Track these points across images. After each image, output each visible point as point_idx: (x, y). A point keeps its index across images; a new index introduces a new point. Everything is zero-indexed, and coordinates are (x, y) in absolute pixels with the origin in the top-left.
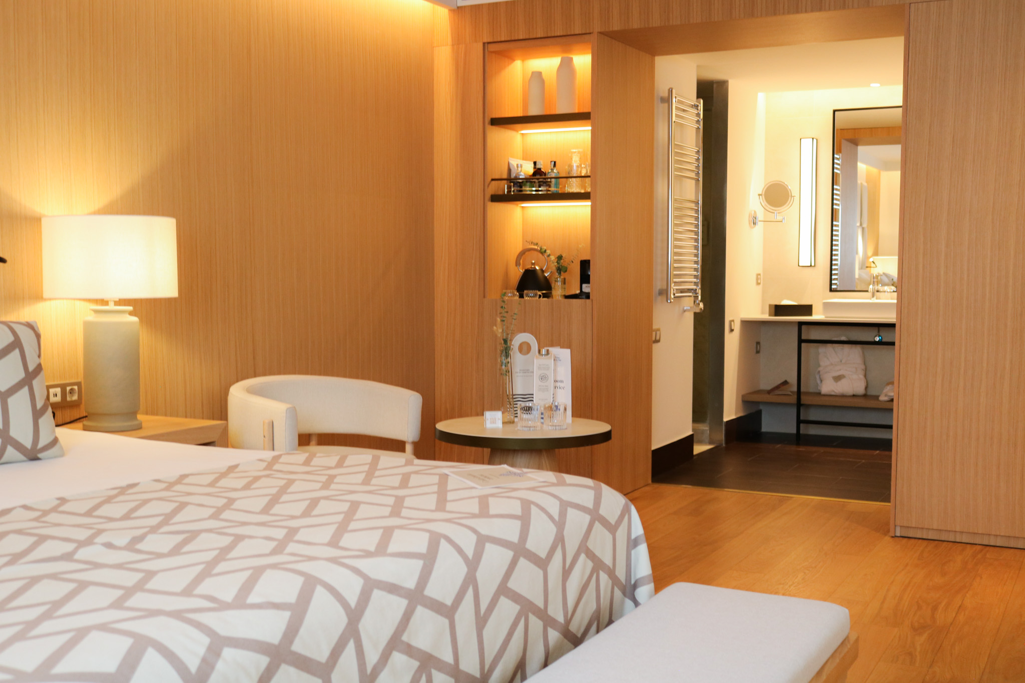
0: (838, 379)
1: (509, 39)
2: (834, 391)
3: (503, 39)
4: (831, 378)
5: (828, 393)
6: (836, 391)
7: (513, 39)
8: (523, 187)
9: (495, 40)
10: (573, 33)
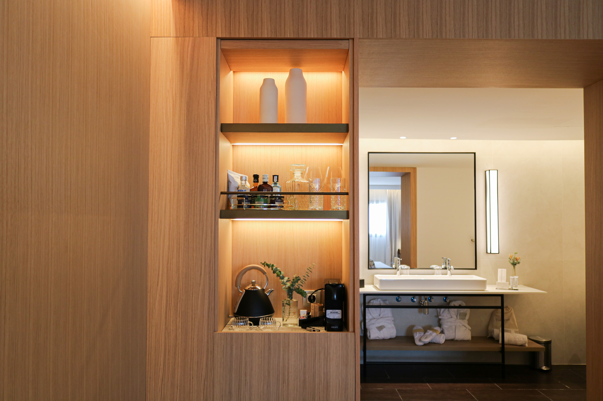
0: (380, 328)
1: (250, 36)
2: (378, 337)
3: (242, 36)
4: (376, 328)
5: (375, 339)
6: (380, 337)
7: (255, 36)
8: (256, 202)
9: (233, 36)
10: (329, 37)
